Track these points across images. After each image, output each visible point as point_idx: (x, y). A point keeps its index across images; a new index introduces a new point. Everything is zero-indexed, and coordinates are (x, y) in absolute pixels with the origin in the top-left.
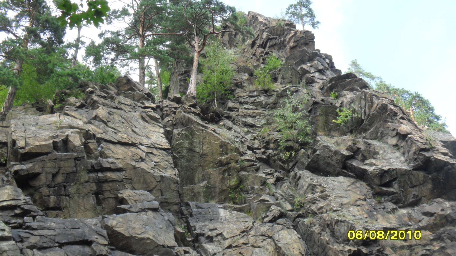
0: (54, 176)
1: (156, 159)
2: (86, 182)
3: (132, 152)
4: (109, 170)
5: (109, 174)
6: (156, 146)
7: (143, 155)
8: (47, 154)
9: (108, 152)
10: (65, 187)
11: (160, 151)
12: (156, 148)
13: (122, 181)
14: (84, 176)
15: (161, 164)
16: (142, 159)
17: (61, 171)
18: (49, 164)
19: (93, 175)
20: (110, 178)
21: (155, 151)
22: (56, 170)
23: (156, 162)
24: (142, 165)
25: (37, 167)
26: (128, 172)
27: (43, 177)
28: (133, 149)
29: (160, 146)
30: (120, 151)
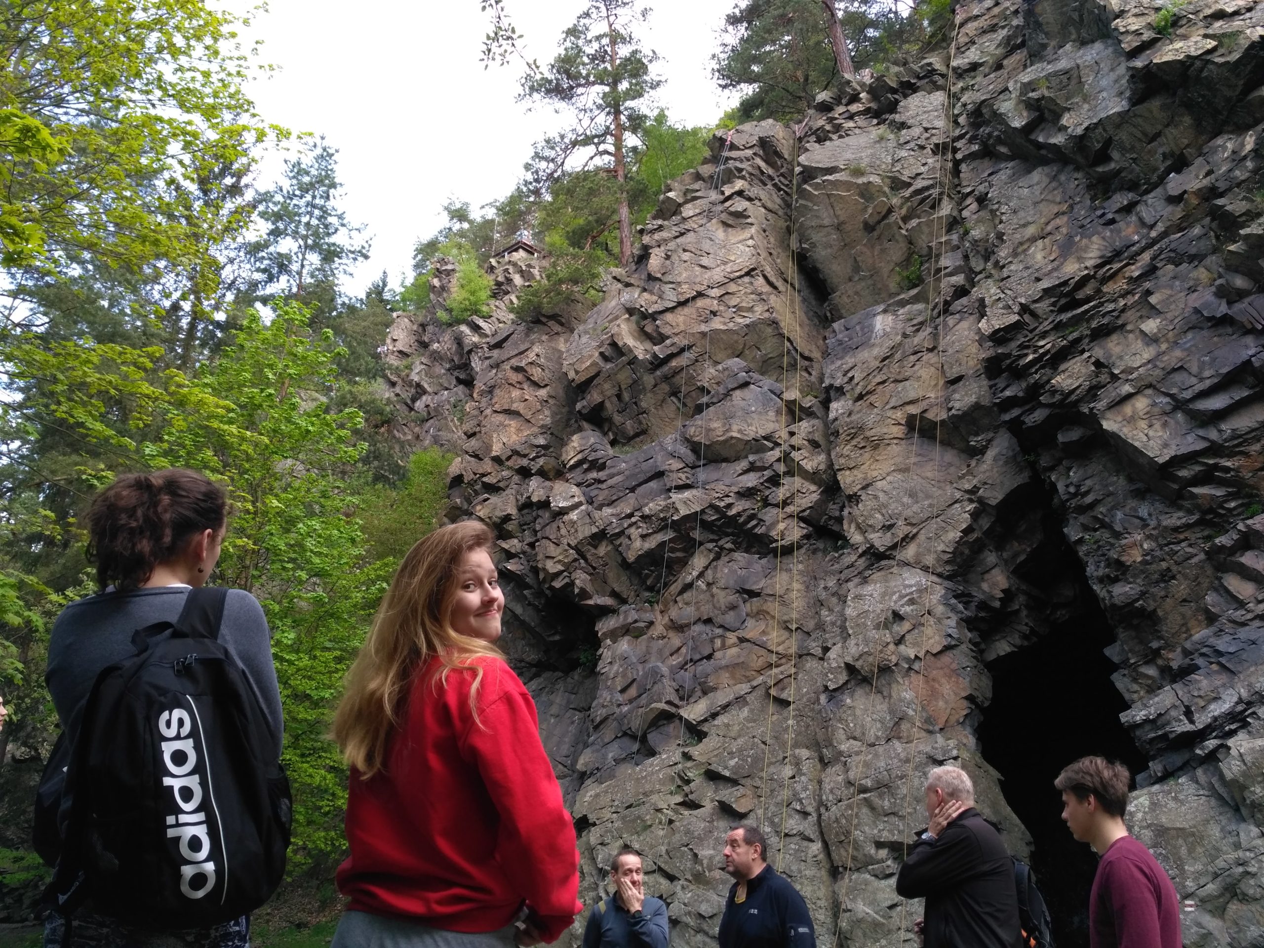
0: (619, 396)
1: (734, 301)
2: (655, 386)
3: (698, 309)
4: (672, 356)
5: (674, 363)
6: (732, 276)
7: (715, 305)
8: (597, 374)
9: (666, 330)
10: (636, 403)
11: (740, 281)
12: (732, 280)
13: (697, 361)
14: (649, 380)
15: (744, 304)
16: (714, 313)
17: (623, 387)
18: (607, 386)
19: (658, 373)
20: (676, 367)
21: (732, 287)
22: (617, 389)
23: (734, 307)
24: (717, 324)
25: (595, 396)
26: (698, 344)
27: (608, 404)
28: (700, 303)
29: (738, 274)
30: (681, 319)
